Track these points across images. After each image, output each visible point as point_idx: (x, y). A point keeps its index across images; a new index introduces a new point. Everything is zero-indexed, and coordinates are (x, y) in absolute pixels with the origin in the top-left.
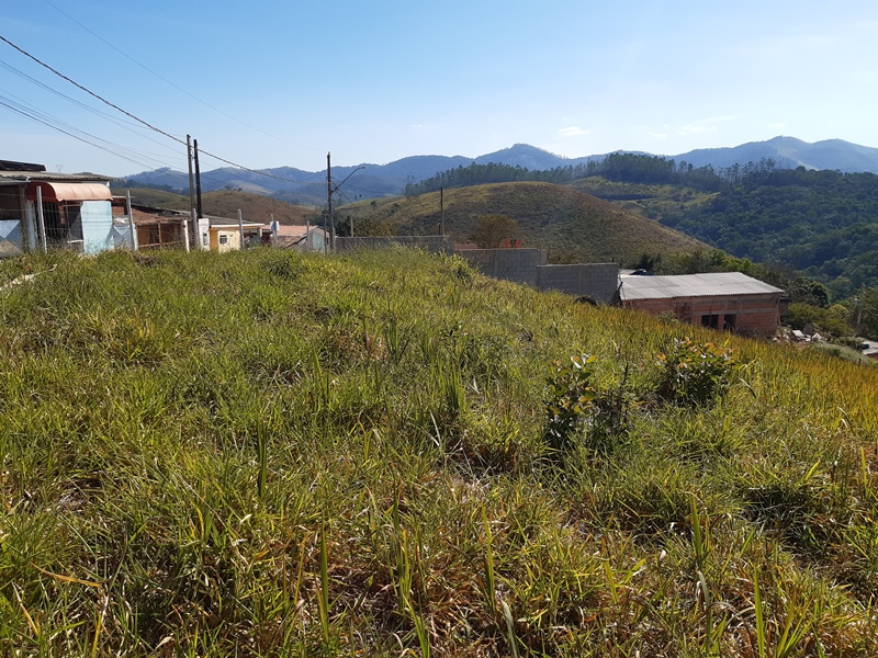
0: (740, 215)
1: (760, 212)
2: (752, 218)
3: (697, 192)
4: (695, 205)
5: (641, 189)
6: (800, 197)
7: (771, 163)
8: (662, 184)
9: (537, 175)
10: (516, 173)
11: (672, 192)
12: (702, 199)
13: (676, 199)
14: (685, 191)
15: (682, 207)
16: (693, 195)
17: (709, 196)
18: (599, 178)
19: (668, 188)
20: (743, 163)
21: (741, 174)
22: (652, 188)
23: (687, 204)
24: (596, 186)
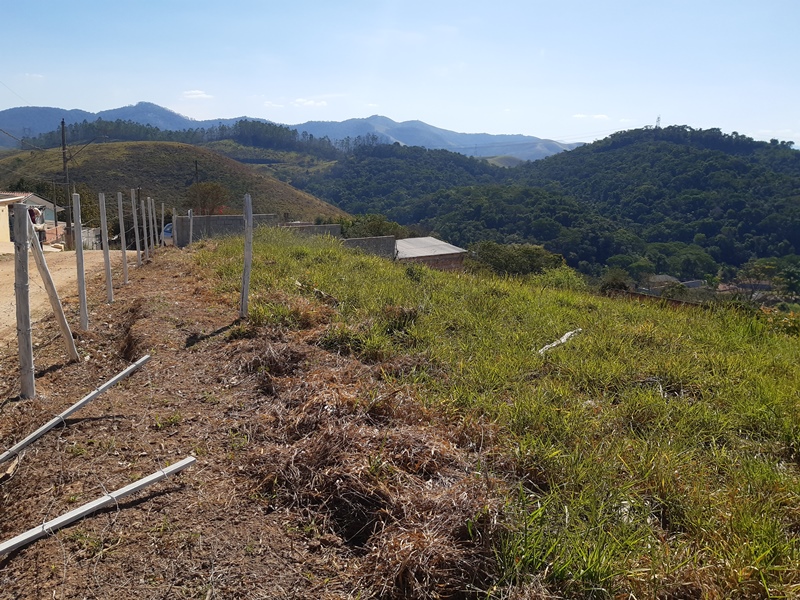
0: (355, 181)
1: (370, 179)
2: (364, 183)
3: (318, 159)
4: (318, 171)
5: (270, 154)
6: (398, 168)
7: (374, 138)
8: (289, 151)
9: (170, 135)
10: (147, 132)
11: (297, 158)
12: (324, 165)
13: (301, 164)
14: (308, 158)
15: (307, 172)
16: (315, 162)
17: (328, 164)
18: (231, 142)
19: (293, 154)
20: (353, 136)
21: (352, 146)
22: (280, 154)
23: (310, 170)
24: (229, 149)
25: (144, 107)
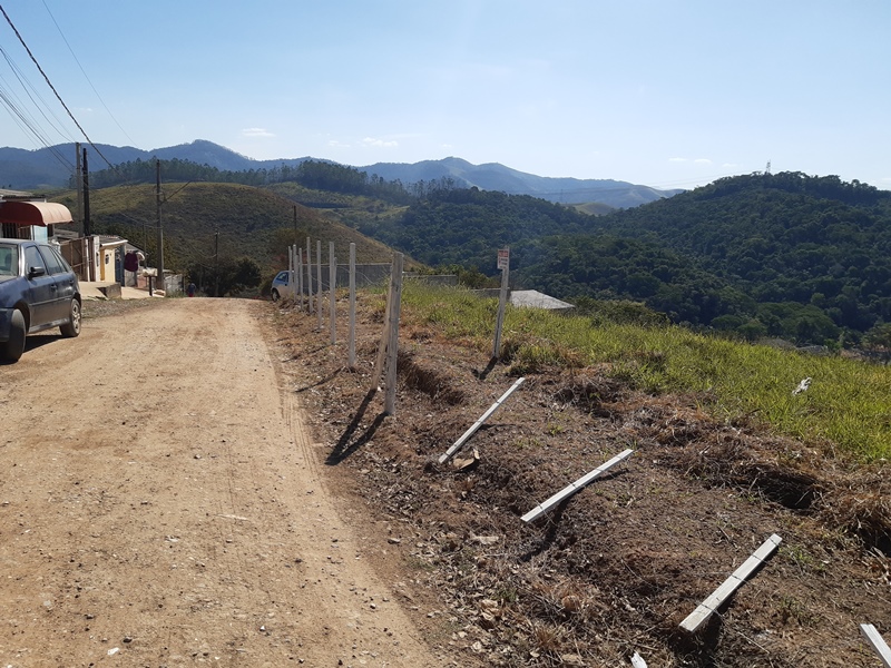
0: (428, 228)
1: (444, 226)
2: (438, 231)
3: (389, 205)
4: (388, 217)
5: (336, 197)
6: (476, 215)
7: (450, 182)
8: (357, 195)
9: (229, 176)
10: (206, 173)
11: (366, 203)
12: (396, 211)
13: (370, 210)
14: (377, 203)
15: (377, 218)
16: (385, 208)
17: (400, 209)
18: (294, 184)
19: (362, 199)
20: (428, 180)
21: (426, 191)
22: (348, 198)
23: (381, 215)
24: (292, 192)
25: (201, 146)
